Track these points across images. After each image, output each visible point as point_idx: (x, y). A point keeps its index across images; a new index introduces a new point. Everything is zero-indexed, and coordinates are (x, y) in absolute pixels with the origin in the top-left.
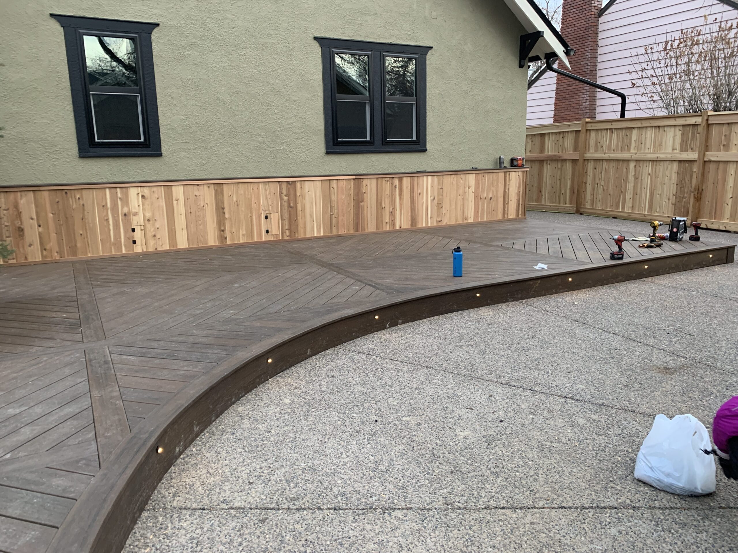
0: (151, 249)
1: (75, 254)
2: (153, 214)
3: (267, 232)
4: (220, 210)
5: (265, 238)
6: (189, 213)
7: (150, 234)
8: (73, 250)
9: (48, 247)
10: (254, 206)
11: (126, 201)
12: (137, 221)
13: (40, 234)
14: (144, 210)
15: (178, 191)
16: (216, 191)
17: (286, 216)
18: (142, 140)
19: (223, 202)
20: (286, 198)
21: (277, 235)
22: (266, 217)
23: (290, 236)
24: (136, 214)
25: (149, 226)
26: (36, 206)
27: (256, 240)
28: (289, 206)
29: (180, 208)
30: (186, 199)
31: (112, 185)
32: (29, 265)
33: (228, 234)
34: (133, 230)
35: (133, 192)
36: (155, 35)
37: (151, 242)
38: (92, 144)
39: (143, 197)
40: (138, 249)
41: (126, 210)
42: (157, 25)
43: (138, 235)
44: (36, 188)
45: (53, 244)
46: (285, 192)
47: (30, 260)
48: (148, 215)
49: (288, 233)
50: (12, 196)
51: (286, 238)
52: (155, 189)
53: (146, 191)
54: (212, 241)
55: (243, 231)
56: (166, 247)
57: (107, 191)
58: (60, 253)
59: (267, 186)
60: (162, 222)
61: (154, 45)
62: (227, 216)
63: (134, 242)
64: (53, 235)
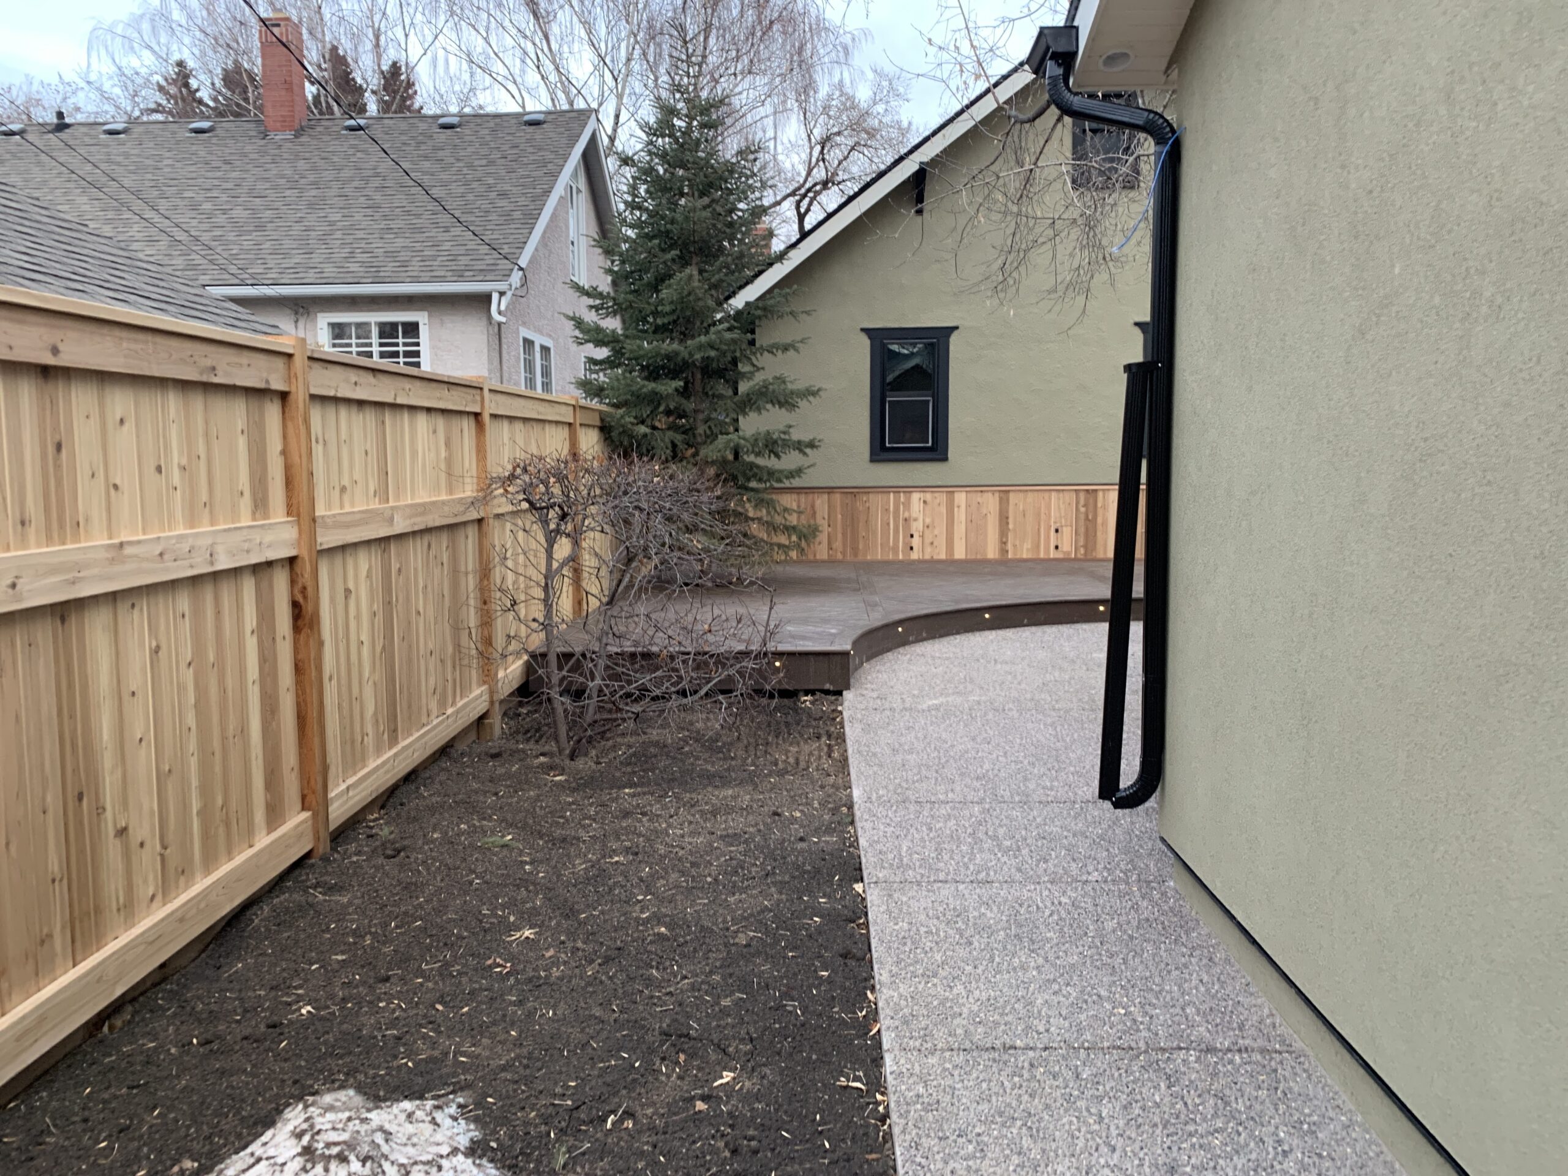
0: (927, 557)
1: (856, 555)
2: (933, 522)
3: (1057, 547)
4: (1004, 519)
5: (1053, 554)
6: (970, 521)
7: (927, 541)
8: (855, 551)
9: (834, 546)
10: (1043, 516)
11: (907, 505)
12: (917, 527)
13: (829, 534)
14: (924, 515)
15: (961, 498)
16: (1001, 499)
17: (1082, 530)
18: (930, 444)
19: (1007, 512)
20: (1083, 510)
21: (1069, 553)
22: (1057, 531)
23: (1085, 554)
24: (916, 520)
25: (927, 532)
26: (829, 507)
27: (1042, 556)
28: (1087, 518)
29: (961, 516)
30: (968, 506)
31: (897, 489)
32: (816, 561)
33: (1010, 547)
34: (912, 536)
35: (916, 497)
36: (954, 339)
37: (928, 550)
38: (883, 448)
39: (925, 502)
40: (915, 556)
41: (906, 515)
42: (957, 328)
43: (916, 542)
44: (830, 490)
45: (838, 544)
46: (1082, 502)
47: (818, 557)
48: (928, 521)
49: (1082, 551)
50: (810, 496)
51: (1079, 556)
52: (936, 495)
53: (928, 496)
54: (992, 553)
55: (1027, 545)
56: (943, 556)
57: (892, 495)
58: (844, 553)
59: (1061, 495)
60: (941, 530)
61: (952, 348)
62: (1011, 526)
63: (912, 548)
64: (840, 536)
